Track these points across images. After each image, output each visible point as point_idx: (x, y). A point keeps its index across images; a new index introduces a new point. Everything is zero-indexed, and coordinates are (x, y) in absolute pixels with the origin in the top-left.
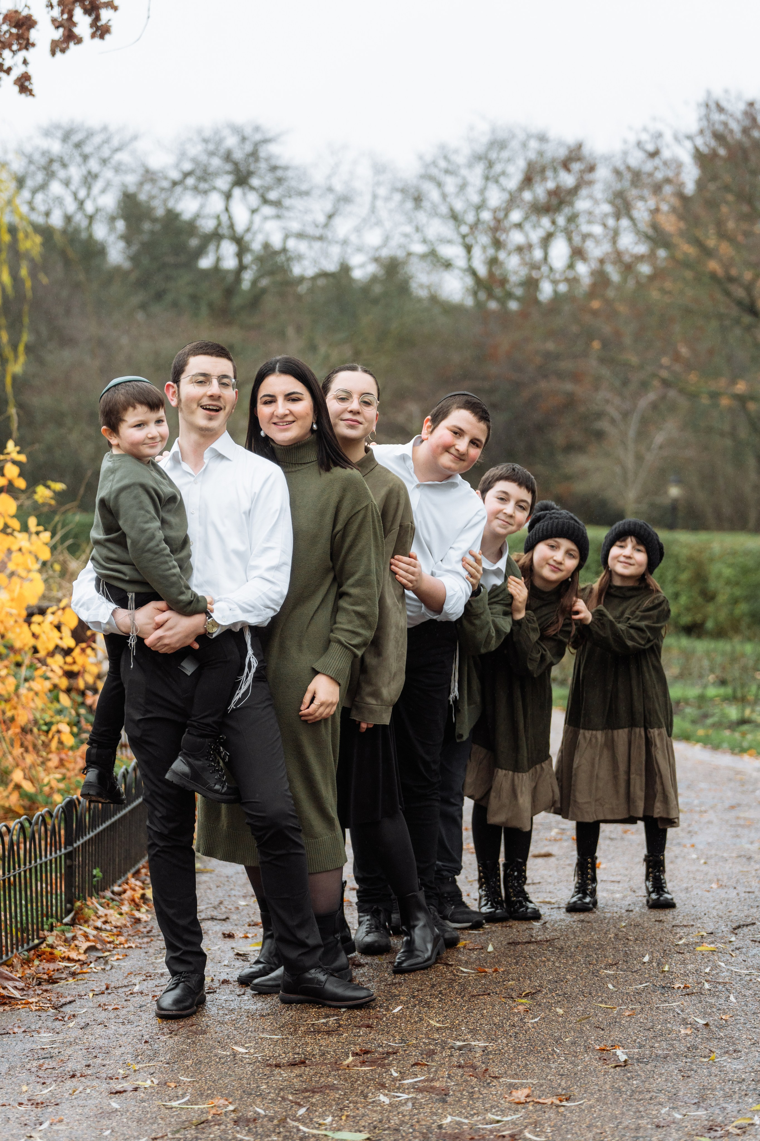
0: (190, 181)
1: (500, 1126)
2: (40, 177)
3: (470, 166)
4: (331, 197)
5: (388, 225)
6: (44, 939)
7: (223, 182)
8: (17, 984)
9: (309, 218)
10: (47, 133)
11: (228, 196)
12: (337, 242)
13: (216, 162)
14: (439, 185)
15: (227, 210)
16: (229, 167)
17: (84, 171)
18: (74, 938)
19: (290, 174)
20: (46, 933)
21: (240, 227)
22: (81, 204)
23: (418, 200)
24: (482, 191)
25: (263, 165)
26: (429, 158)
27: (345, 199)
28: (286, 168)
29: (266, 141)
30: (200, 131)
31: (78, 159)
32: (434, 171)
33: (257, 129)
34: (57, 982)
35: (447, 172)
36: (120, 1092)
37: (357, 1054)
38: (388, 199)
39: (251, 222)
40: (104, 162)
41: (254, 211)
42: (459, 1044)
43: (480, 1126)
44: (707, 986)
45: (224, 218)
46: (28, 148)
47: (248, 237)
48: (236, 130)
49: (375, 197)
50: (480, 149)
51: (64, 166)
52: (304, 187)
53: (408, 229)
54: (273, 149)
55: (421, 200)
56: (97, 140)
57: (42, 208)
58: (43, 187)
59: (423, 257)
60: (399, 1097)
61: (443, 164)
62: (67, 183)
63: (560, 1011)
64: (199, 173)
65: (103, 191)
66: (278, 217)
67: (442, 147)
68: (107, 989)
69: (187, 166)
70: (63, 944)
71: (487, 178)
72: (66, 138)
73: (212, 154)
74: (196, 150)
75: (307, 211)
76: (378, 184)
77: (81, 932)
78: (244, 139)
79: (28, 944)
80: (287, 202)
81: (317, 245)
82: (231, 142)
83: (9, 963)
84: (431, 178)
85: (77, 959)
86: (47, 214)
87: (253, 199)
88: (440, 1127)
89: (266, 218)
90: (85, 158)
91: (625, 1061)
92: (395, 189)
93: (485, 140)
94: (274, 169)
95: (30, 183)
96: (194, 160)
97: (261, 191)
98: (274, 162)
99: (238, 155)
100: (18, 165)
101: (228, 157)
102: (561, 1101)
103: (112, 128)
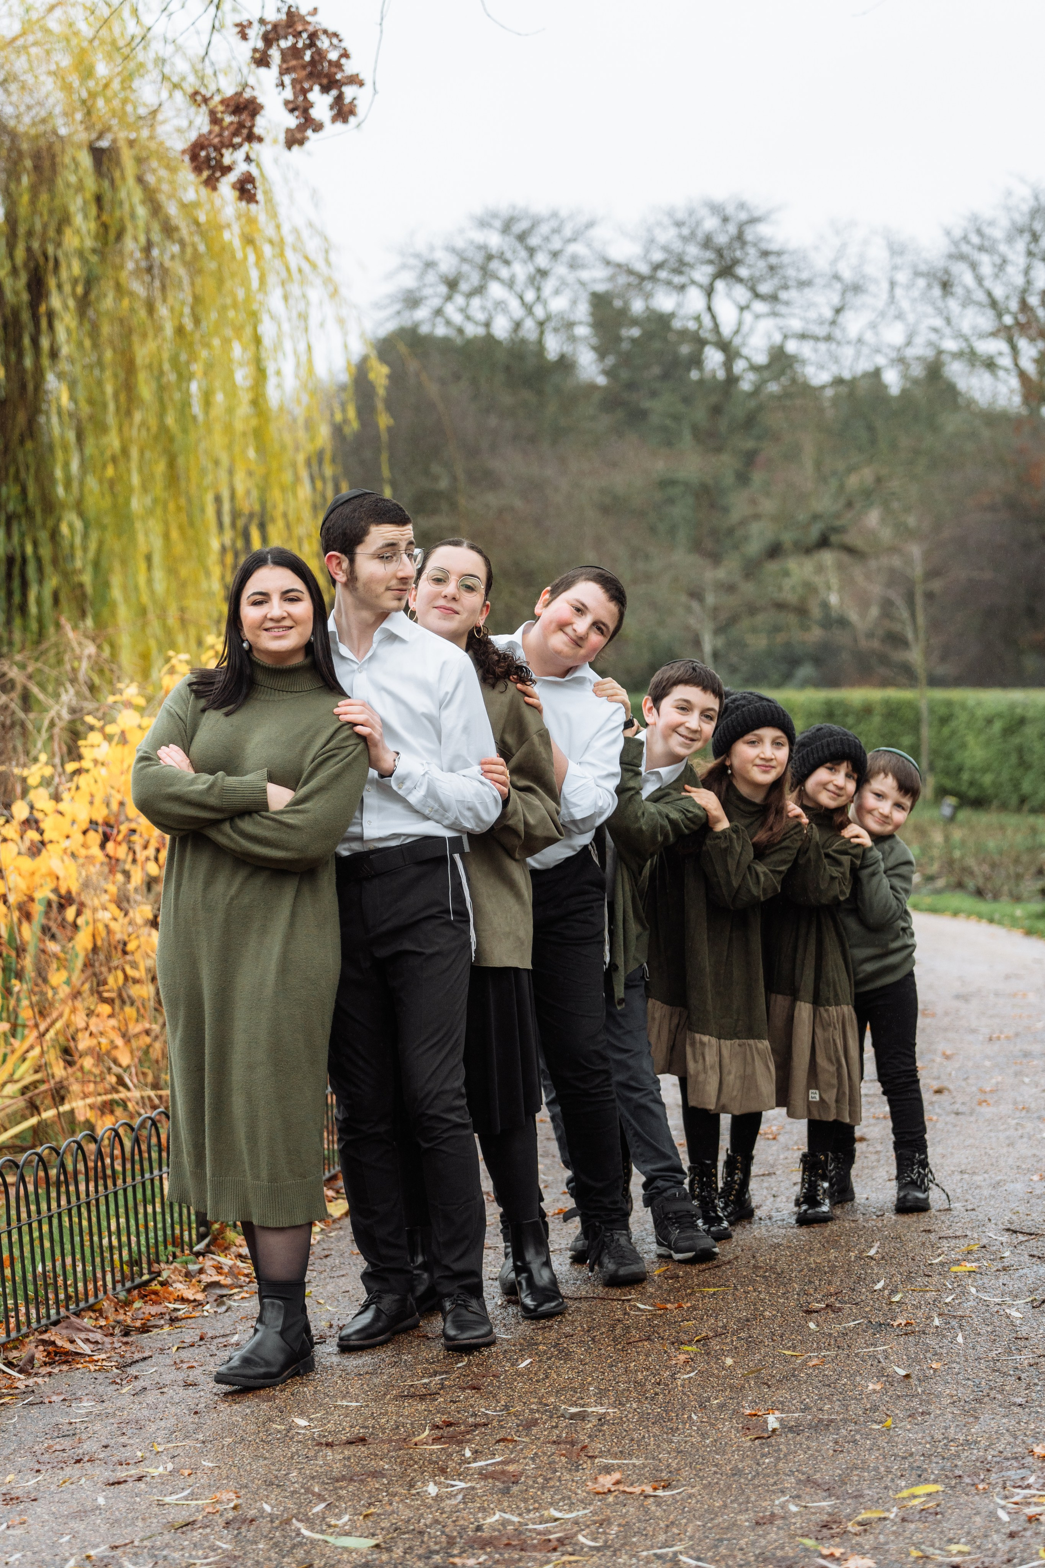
0: (663, 274)
1: (556, 1527)
2: (475, 278)
3: (1010, 240)
4: (838, 286)
5: (911, 318)
6: (159, 1274)
7: (702, 274)
8: (91, 1336)
9: (812, 314)
10: (483, 224)
11: (709, 292)
12: (849, 343)
13: (693, 251)
14: (974, 266)
15: (709, 309)
16: (710, 255)
17: (531, 269)
18: (201, 1271)
19: (785, 259)
20: (163, 1265)
21: (727, 329)
22: (529, 309)
23: (946, 286)
24: (1027, 271)
25: (752, 251)
26: (958, 233)
27: (856, 288)
28: (779, 254)
29: (753, 221)
30: (670, 214)
31: (523, 254)
32: (965, 248)
33: (742, 206)
34: (148, 1331)
35: (981, 249)
36: (119, 1483)
37: (438, 1427)
38: (910, 286)
39: (740, 324)
40: (555, 255)
41: (742, 309)
42: (573, 1410)
43: (531, 1526)
44: (937, 1322)
45: (707, 321)
46: (460, 244)
47: (737, 341)
48: (716, 209)
49: (893, 284)
50: (1021, 219)
51: (507, 263)
52: (804, 276)
53: (938, 322)
54: (763, 229)
55: (951, 286)
56: (544, 229)
57: (481, 316)
58: (479, 290)
59: (958, 355)
60: (453, 1486)
61: (975, 239)
62: (510, 284)
63: (729, 1361)
64: (673, 263)
65: (557, 292)
66: (774, 314)
67: (974, 218)
68: (202, 1339)
69: (658, 256)
70: (181, 1279)
71: (1030, 254)
72: (506, 229)
73: (685, 239)
74: (668, 235)
75: (811, 305)
76: (895, 268)
77: (211, 1263)
78: (725, 220)
79: (133, 1281)
80: (783, 295)
81: (823, 346)
82: (710, 224)
83: (97, 1307)
84: (961, 257)
85: (192, 1298)
86: (487, 325)
87: (741, 293)
88: (479, 1528)
89: (757, 317)
90: (532, 252)
91: (774, 1430)
92: (917, 274)
93: (1025, 208)
94: (765, 254)
95: (464, 287)
96: (665, 249)
97: (750, 284)
98: (764, 246)
99: (722, 239)
100: (447, 264)
101: (707, 243)
102: (655, 1489)
103: (564, 213)
